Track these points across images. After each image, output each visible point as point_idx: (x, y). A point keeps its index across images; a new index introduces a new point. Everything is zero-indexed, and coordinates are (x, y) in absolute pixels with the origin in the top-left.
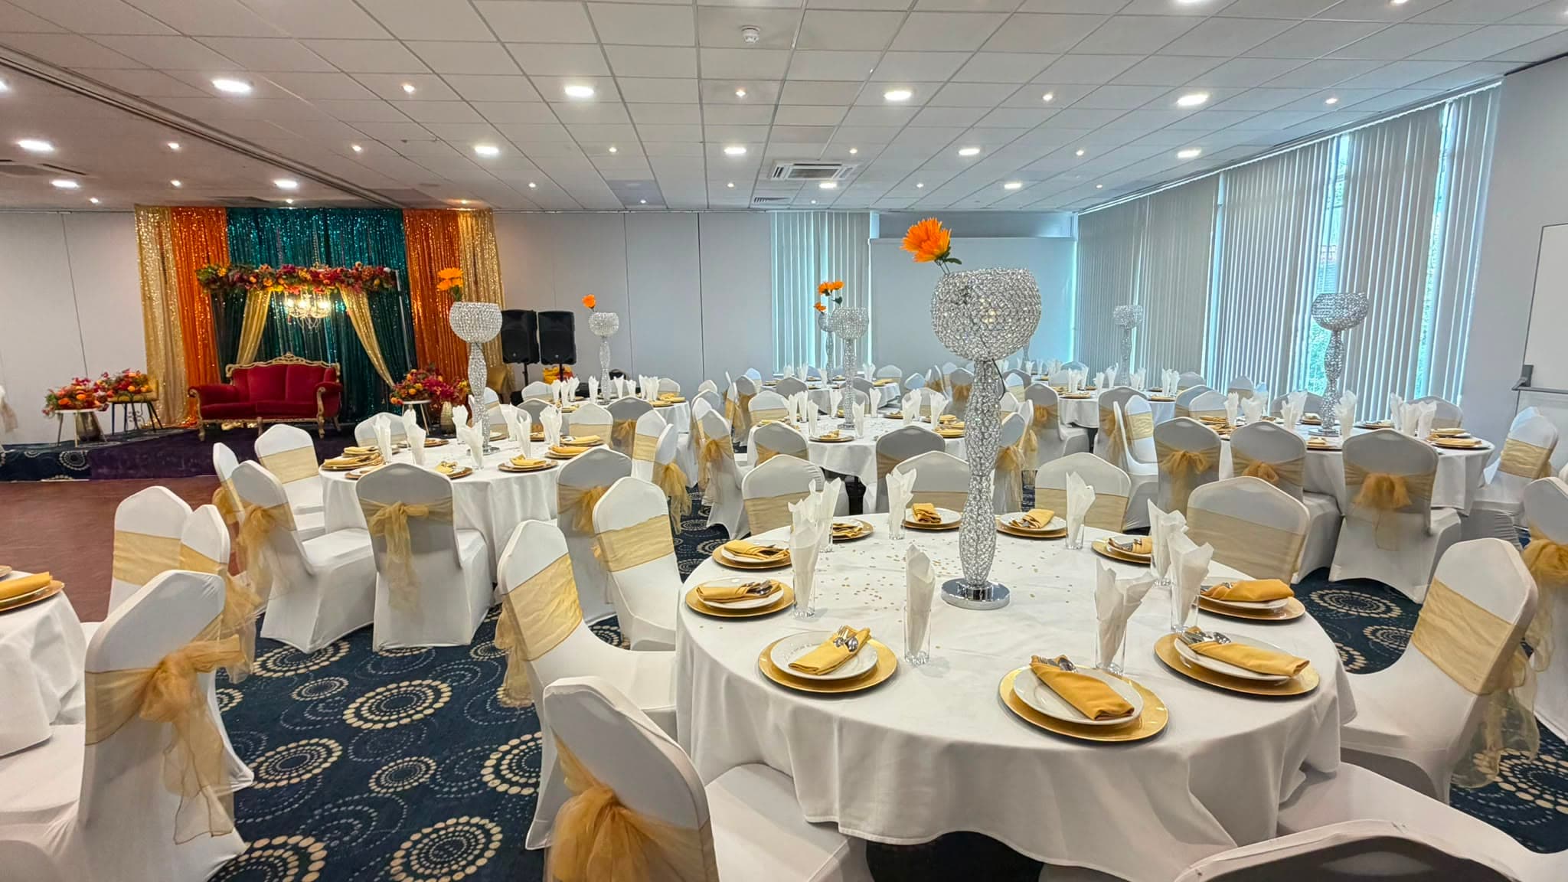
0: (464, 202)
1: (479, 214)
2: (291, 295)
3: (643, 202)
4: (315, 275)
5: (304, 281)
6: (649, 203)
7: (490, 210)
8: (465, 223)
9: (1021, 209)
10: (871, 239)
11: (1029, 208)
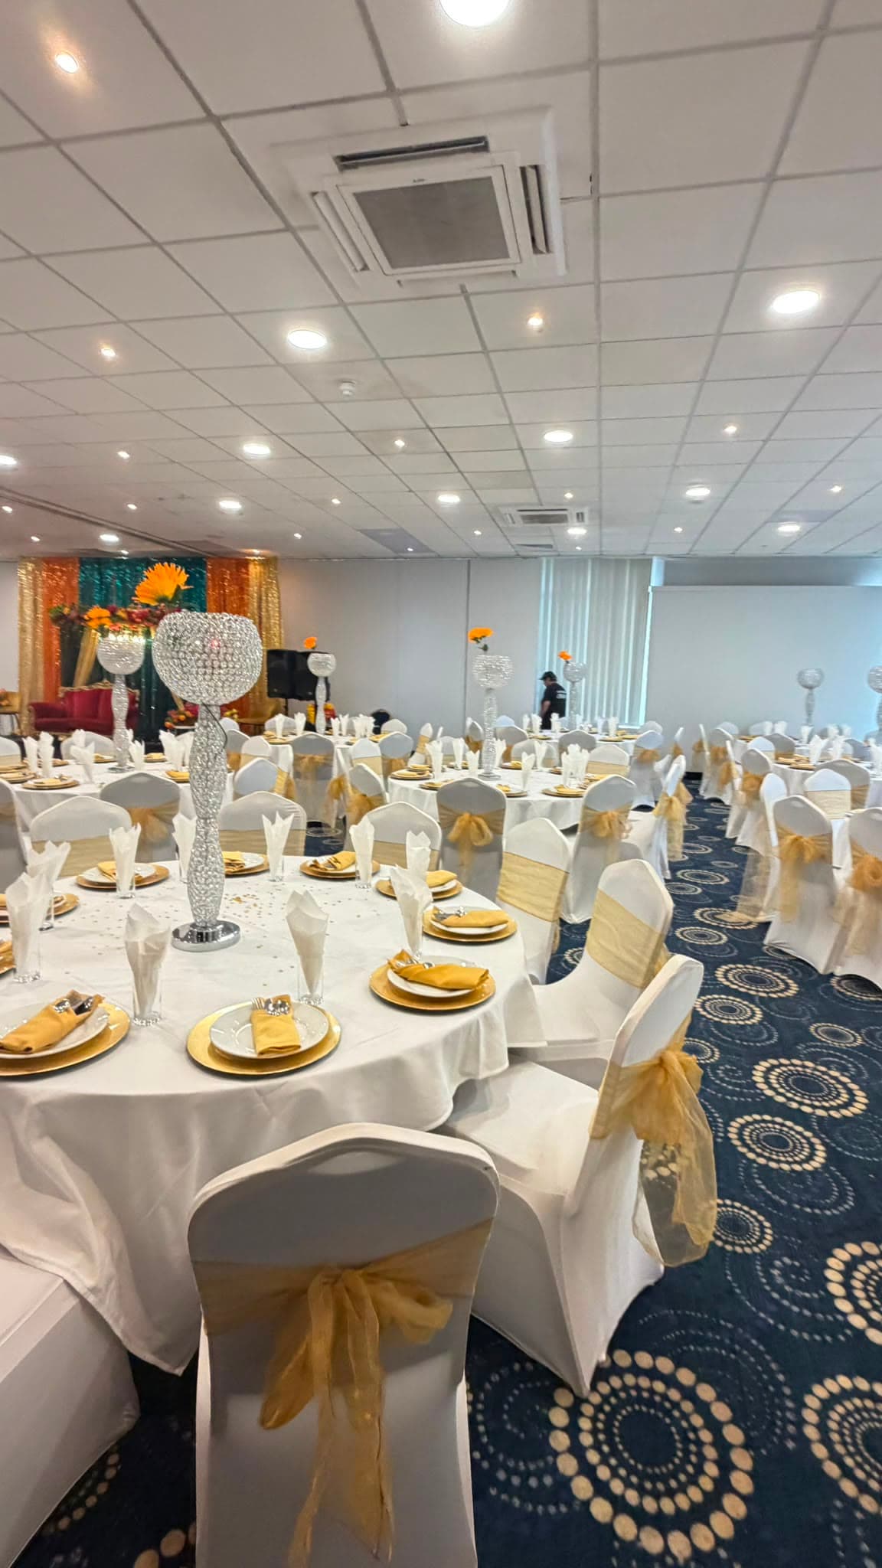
0: (256, 551)
1: (267, 562)
2: (114, 632)
3: (410, 550)
4: (129, 614)
5: (122, 620)
6: (415, 551)
7: (275, 559)
8: (254, 570)
9: (828, 555)
10: (653, 587)
11: (837, 553)
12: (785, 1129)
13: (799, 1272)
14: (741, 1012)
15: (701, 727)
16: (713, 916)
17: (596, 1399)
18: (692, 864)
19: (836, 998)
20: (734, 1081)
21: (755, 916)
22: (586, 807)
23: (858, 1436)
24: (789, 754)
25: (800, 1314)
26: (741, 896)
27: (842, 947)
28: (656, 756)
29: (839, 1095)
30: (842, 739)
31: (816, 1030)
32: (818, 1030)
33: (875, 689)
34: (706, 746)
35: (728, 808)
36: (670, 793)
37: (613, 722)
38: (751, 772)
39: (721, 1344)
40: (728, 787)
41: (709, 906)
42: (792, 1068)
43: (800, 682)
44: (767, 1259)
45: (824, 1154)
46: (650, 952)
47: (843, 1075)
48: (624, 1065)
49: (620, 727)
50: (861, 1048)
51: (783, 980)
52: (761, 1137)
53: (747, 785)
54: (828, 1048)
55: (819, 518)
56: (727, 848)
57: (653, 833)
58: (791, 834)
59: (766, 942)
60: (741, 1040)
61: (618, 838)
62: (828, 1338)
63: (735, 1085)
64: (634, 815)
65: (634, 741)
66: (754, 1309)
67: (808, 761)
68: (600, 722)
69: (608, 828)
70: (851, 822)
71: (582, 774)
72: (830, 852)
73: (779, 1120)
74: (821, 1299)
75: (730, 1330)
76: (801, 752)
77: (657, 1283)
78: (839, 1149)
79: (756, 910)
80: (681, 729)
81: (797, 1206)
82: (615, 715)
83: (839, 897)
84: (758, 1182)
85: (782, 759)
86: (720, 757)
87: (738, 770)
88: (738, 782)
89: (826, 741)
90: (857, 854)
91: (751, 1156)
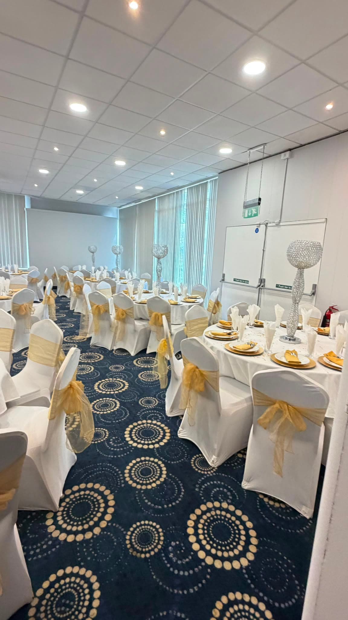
9: (94, 204)
10: (26, 209)
11: (97, 203)
12: (107, 401)
13: (117, 439)
14: (87, 369)
15: (54, 268)
16: (71, 339)
17: (62, 509)
18: (59, 321)
19: (115, 356)
20: (88, 392)
21: (86, 336)
22: (13, 303)
23: (139, 473)
24: (89, 277)
25: (120, 450)
26: (80, 330)
27: (115, 340)
28: (37, 280)
29: (120, 385)
30: (106, 271)
31: (111, 368)
32: (112, 368)
33: (114, 253)
34: (57, 276)
35: (70, 299)
36: (49, 294)
37: (16, 267)
38: (77, 284)
39: (99, 471)
40: (69, 291)
41: (69, 335)
42: (106, 382)
43: (89, 251)
44: (108, 440)
45: (119, 404)
46: (56, 353)
47: (121, 379)
48: (60, 389)
49: (19, 269)
50: (125, 370)
51: (98, 355)
52: (100, 406)
53: (76, 289)
54: (115, 372)
55: (89, 189)
56: (71, 314)
57: (43, 312)
58: (95, 305)
59: (91, 344)
60: (88, 378)
61: (29, 314)
62: (128, 453)
63: (89, 393)
64: (35, 305)
65: (27, 275)
66: (107, 456)
67: (96, 279)
68: (9, 267)
69: (25, 310)
70: (114, 299)
71: (8, 289)
72: (109, 309)
73: (104, 399)
74: (125, 444)
75: (101, 465)
76: (93, 276)
77: (75, 464)
78: (123, 401)
79: (86, 334)
80: (47, 269)
81: (114, 422)
82: (15, 263)
83: (113, 324)
84: (102, 419)
85: (87, 279)
86: (64, 279)
87: (72, 284)
88: (72, 288)
89: (101, 272)
90: (116, 309)
91: (98, 413)
